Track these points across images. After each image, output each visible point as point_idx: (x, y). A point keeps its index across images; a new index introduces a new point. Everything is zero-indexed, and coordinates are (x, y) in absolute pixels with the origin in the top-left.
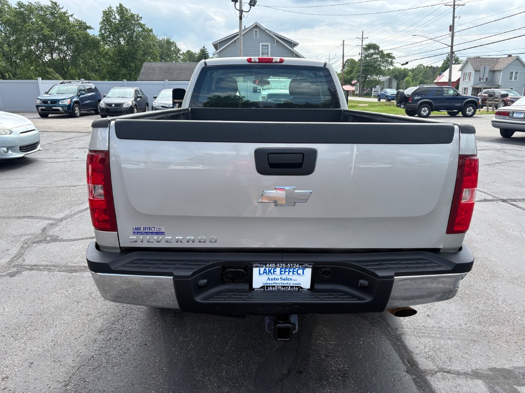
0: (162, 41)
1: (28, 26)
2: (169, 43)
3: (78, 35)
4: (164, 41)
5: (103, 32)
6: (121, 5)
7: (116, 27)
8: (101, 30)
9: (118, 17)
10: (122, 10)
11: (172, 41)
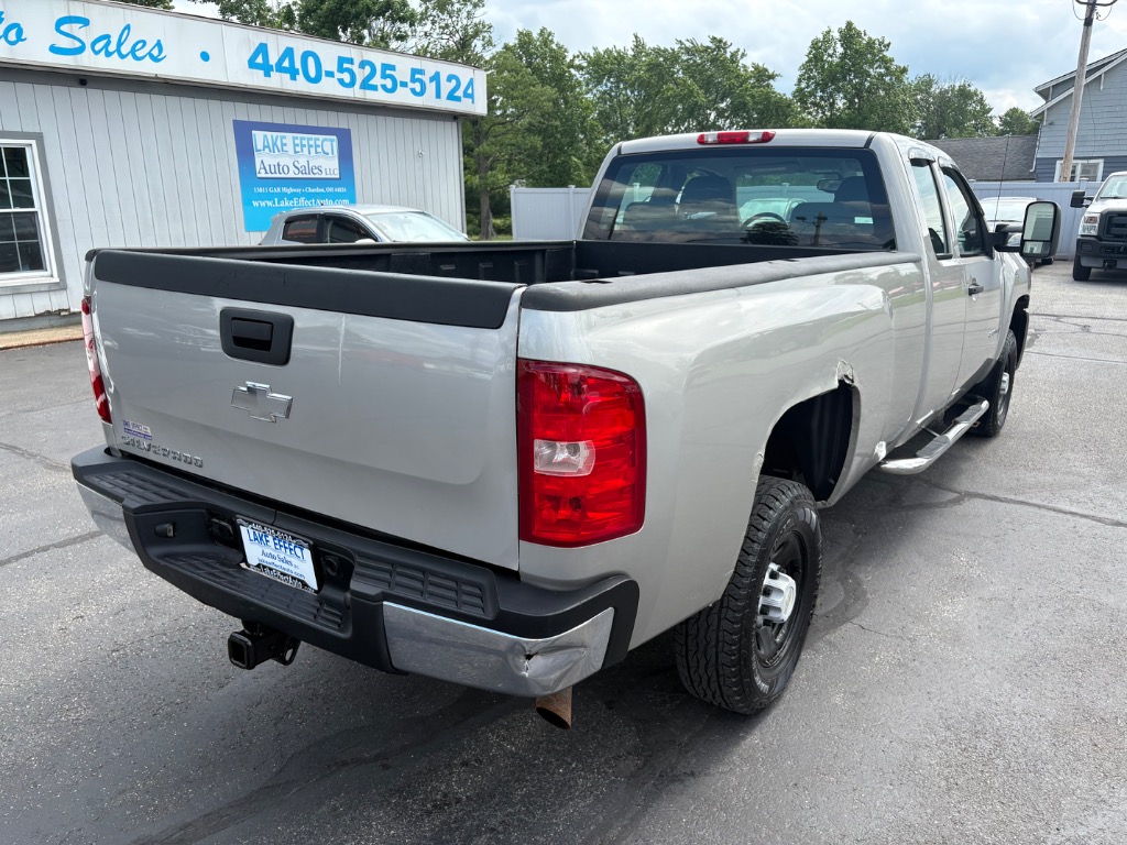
0: (947, 92)
1: (670, 89)
2: (965, 94)
3: (753, 96)
4: (953, 90)
5: (803, 85)
6: (849, 25)
7: (830, 71)
8: (800, 81)
9: (840, 50)
10: (849, 35)
11: (972, 89)
